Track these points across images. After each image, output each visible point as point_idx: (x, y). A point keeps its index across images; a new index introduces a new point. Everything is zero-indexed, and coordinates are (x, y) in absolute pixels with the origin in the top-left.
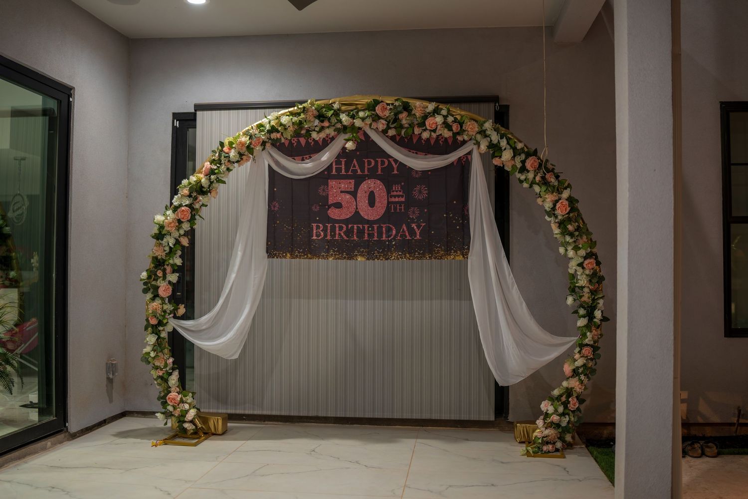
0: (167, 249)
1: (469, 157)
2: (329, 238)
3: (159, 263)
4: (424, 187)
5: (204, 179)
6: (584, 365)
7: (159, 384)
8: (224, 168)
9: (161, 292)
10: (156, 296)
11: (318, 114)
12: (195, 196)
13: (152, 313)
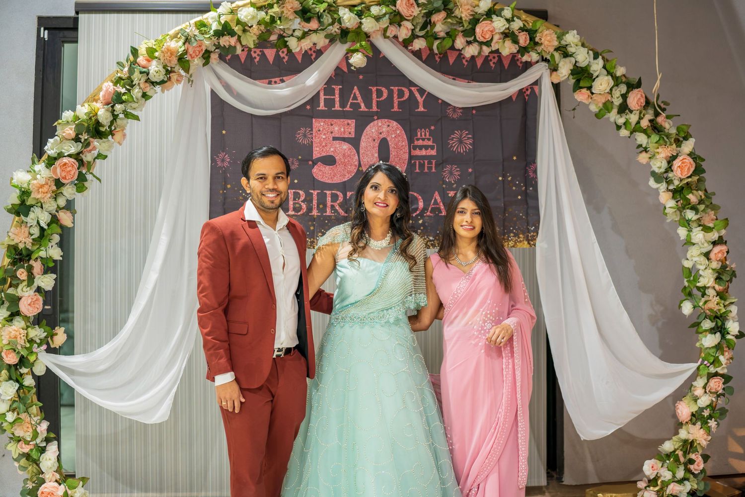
0: (36, 232)
1: (536, 88)
2: (315, 213)
3: (20, 256)
4: (467, 134)
5: (103, 110)
6: (711, 406)
7: (24, 468)
8: (138, 92)
9: (24, 307)
10: (15, 314)
11: (301, 8)
12: (86, 140)
13: (9, 344)
